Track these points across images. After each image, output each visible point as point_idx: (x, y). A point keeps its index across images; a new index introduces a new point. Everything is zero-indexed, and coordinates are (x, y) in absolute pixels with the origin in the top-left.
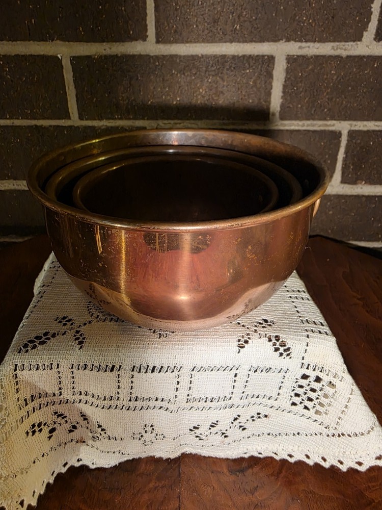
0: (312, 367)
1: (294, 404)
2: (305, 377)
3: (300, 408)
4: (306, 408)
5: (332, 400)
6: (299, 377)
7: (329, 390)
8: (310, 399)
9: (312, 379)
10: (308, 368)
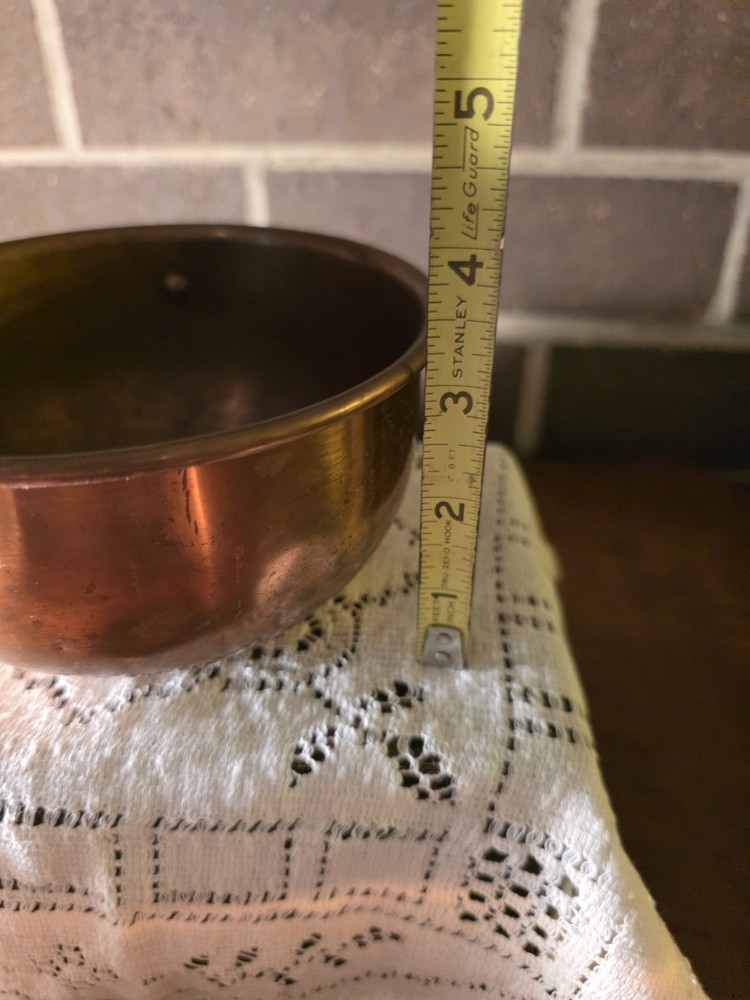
0: (516, 832)
1: (467, 917)
2: (494, 856)
3: (484, 929)
4: (500, 931)
5: (567, 927)
6: (478, 854)
7: (558, 898)
8: (511, 913)
9: (515, 860)
10: (503, 835)
